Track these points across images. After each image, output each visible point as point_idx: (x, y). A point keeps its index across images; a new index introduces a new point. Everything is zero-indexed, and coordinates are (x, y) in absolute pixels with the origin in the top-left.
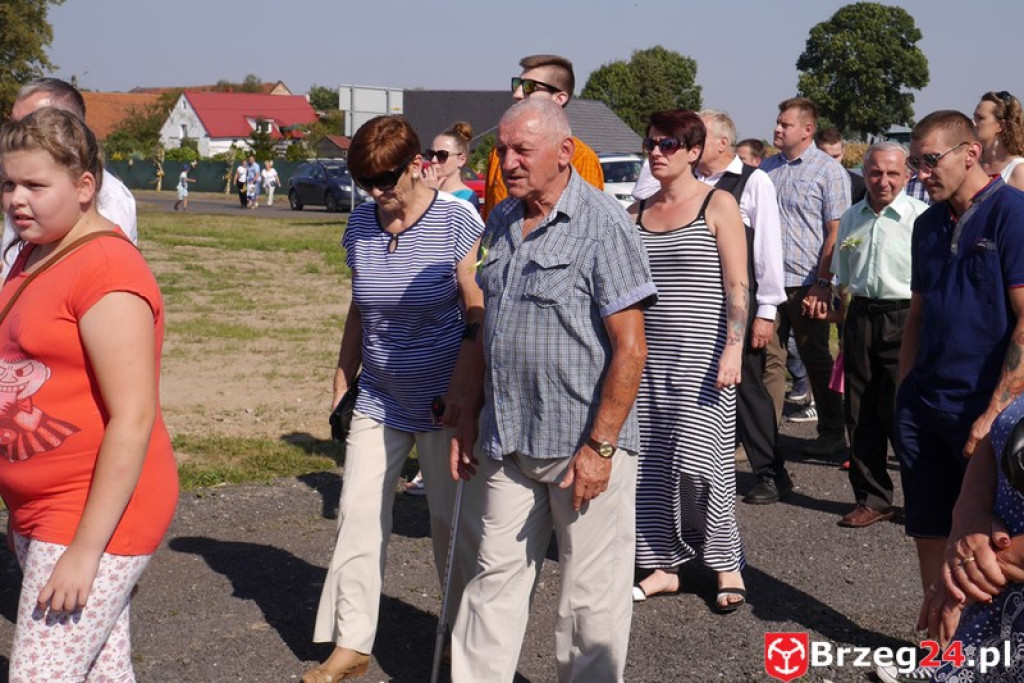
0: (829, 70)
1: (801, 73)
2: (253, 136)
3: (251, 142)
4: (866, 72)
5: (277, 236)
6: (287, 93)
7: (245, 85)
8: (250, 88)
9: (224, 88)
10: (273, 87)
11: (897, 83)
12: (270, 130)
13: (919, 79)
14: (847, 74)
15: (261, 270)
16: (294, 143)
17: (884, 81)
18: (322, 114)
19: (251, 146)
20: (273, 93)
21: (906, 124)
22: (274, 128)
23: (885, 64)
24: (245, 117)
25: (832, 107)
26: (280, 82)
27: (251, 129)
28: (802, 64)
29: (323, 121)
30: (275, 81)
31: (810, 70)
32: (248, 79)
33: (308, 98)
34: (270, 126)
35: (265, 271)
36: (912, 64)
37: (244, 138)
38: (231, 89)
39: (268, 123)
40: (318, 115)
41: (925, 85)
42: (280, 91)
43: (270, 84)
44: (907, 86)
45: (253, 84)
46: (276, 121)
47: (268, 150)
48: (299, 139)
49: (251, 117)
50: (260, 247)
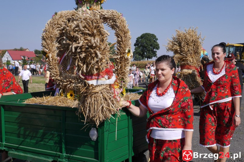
0: (141, 46)
1: (135, 47)
2: (22, 60)
3: (22, 61)
4: (148, 47)
5: (39, 80)
6: (29, 51)
7: (20, 49)
8: (21, 50)
9: (16, 50)
10: (26, 49)
11: (153, 49)
12: (26, 59)
13: (158, 48)
14: (144, 47)
15: (40, 87)
16: (31, 61)
17: (151, 48)
18: (37, 55)
19: (22, 62)
20: (26, 51)
21: (156, 57)
22: (27, 58)
23: (151, 45)
24: (21, 56)
25: (141, 54)
26: (27, 49)
27: (22, 58)
28: (135, 45)
29: (37, 56)
30: (26, 48)
31: (137, 46)
32: (21, 48)
33: (34, 52)
34: (26, 58)
35: (41, 88)
36: (156, 45)
37: (20, 60)
38: (17, 50)
39: (25, 57)
40: (36, 55)
41: (159, 49)
42: (27, 50)
43: (25, 49)
44: (155, 49)
45: (22, 49)
46: (27, 57)
47: (26, 63)
48: (32, 60)
49: (22, 56)
50: (37, 83)
